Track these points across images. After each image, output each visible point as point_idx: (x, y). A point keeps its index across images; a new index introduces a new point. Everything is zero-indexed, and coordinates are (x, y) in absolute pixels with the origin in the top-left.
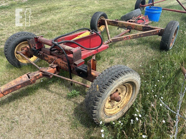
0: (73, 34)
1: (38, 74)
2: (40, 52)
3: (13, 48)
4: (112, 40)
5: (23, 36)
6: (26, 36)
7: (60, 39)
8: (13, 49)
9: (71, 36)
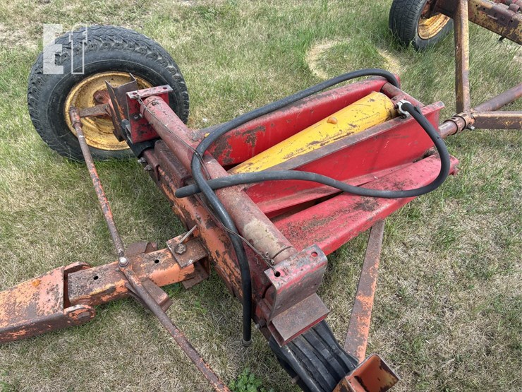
0: (310, 104)
1: (109, 286)
2: (146, 153)
3: (58, 97)
4: (473, 121)
5: (101, 49)
6: (111, 54)
7: (238, 133)
8: (57, 100)
9: (295, 115)
